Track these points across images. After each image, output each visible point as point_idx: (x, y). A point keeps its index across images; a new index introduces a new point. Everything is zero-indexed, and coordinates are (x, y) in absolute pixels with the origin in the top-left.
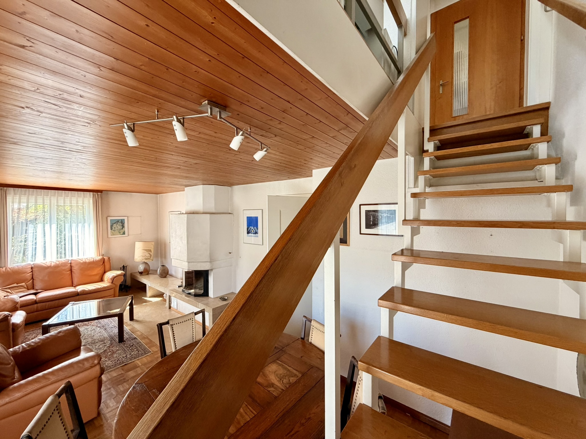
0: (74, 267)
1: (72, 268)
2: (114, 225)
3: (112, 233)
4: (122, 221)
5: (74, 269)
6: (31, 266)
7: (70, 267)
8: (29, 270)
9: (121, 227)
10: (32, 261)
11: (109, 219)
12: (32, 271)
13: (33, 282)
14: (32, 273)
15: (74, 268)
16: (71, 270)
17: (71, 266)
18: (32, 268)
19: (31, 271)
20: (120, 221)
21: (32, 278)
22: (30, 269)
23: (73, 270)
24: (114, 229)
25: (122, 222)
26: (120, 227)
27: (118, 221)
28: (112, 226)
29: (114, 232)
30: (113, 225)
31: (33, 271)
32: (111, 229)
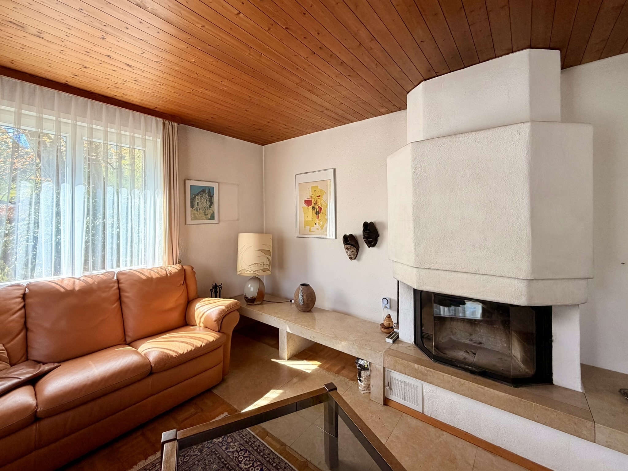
0: (127, 292)
1: (122, 294)
2: (197, 197)
3: (192, 216)
4: (209, 189)
5: (128, 297)
6: (22, 292)
7: (118, 291)
8: (17, 303)
9: (208, 203)
10: (26, 277)
11: (189, 183)
12: (24, 307)
13: (26, 338)
14: (22, 311)
15: (127, 294)
16: (120, 299)
17: (119, 288)
18: (24, 296)
19: (22, 305)
20: (206, 191)
21: (25, 327)
22: (19, 300)
23: (125, 299)
24: (196, 206)
25: (210, 192)
26: (206, 203)
27: (203, 191)
28: (193, 200)
29: (196, 212)
30: (195, 197)
31: (27, 308)
32: (192, 206)
